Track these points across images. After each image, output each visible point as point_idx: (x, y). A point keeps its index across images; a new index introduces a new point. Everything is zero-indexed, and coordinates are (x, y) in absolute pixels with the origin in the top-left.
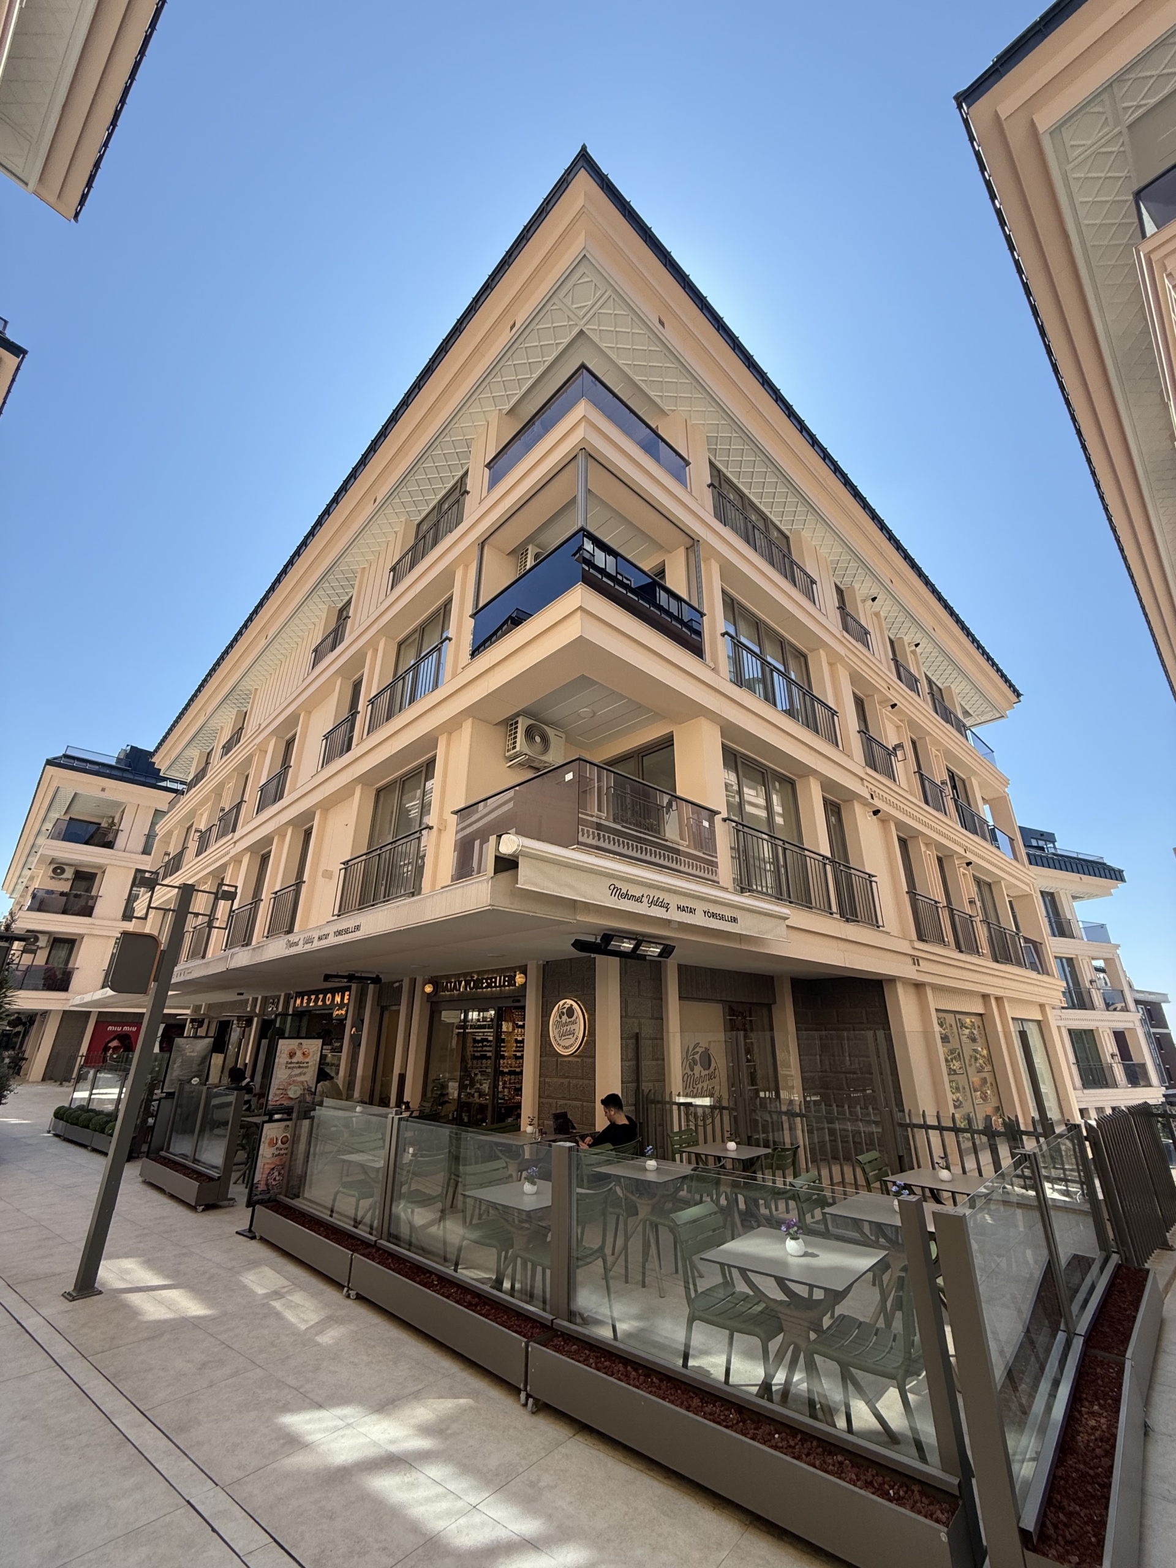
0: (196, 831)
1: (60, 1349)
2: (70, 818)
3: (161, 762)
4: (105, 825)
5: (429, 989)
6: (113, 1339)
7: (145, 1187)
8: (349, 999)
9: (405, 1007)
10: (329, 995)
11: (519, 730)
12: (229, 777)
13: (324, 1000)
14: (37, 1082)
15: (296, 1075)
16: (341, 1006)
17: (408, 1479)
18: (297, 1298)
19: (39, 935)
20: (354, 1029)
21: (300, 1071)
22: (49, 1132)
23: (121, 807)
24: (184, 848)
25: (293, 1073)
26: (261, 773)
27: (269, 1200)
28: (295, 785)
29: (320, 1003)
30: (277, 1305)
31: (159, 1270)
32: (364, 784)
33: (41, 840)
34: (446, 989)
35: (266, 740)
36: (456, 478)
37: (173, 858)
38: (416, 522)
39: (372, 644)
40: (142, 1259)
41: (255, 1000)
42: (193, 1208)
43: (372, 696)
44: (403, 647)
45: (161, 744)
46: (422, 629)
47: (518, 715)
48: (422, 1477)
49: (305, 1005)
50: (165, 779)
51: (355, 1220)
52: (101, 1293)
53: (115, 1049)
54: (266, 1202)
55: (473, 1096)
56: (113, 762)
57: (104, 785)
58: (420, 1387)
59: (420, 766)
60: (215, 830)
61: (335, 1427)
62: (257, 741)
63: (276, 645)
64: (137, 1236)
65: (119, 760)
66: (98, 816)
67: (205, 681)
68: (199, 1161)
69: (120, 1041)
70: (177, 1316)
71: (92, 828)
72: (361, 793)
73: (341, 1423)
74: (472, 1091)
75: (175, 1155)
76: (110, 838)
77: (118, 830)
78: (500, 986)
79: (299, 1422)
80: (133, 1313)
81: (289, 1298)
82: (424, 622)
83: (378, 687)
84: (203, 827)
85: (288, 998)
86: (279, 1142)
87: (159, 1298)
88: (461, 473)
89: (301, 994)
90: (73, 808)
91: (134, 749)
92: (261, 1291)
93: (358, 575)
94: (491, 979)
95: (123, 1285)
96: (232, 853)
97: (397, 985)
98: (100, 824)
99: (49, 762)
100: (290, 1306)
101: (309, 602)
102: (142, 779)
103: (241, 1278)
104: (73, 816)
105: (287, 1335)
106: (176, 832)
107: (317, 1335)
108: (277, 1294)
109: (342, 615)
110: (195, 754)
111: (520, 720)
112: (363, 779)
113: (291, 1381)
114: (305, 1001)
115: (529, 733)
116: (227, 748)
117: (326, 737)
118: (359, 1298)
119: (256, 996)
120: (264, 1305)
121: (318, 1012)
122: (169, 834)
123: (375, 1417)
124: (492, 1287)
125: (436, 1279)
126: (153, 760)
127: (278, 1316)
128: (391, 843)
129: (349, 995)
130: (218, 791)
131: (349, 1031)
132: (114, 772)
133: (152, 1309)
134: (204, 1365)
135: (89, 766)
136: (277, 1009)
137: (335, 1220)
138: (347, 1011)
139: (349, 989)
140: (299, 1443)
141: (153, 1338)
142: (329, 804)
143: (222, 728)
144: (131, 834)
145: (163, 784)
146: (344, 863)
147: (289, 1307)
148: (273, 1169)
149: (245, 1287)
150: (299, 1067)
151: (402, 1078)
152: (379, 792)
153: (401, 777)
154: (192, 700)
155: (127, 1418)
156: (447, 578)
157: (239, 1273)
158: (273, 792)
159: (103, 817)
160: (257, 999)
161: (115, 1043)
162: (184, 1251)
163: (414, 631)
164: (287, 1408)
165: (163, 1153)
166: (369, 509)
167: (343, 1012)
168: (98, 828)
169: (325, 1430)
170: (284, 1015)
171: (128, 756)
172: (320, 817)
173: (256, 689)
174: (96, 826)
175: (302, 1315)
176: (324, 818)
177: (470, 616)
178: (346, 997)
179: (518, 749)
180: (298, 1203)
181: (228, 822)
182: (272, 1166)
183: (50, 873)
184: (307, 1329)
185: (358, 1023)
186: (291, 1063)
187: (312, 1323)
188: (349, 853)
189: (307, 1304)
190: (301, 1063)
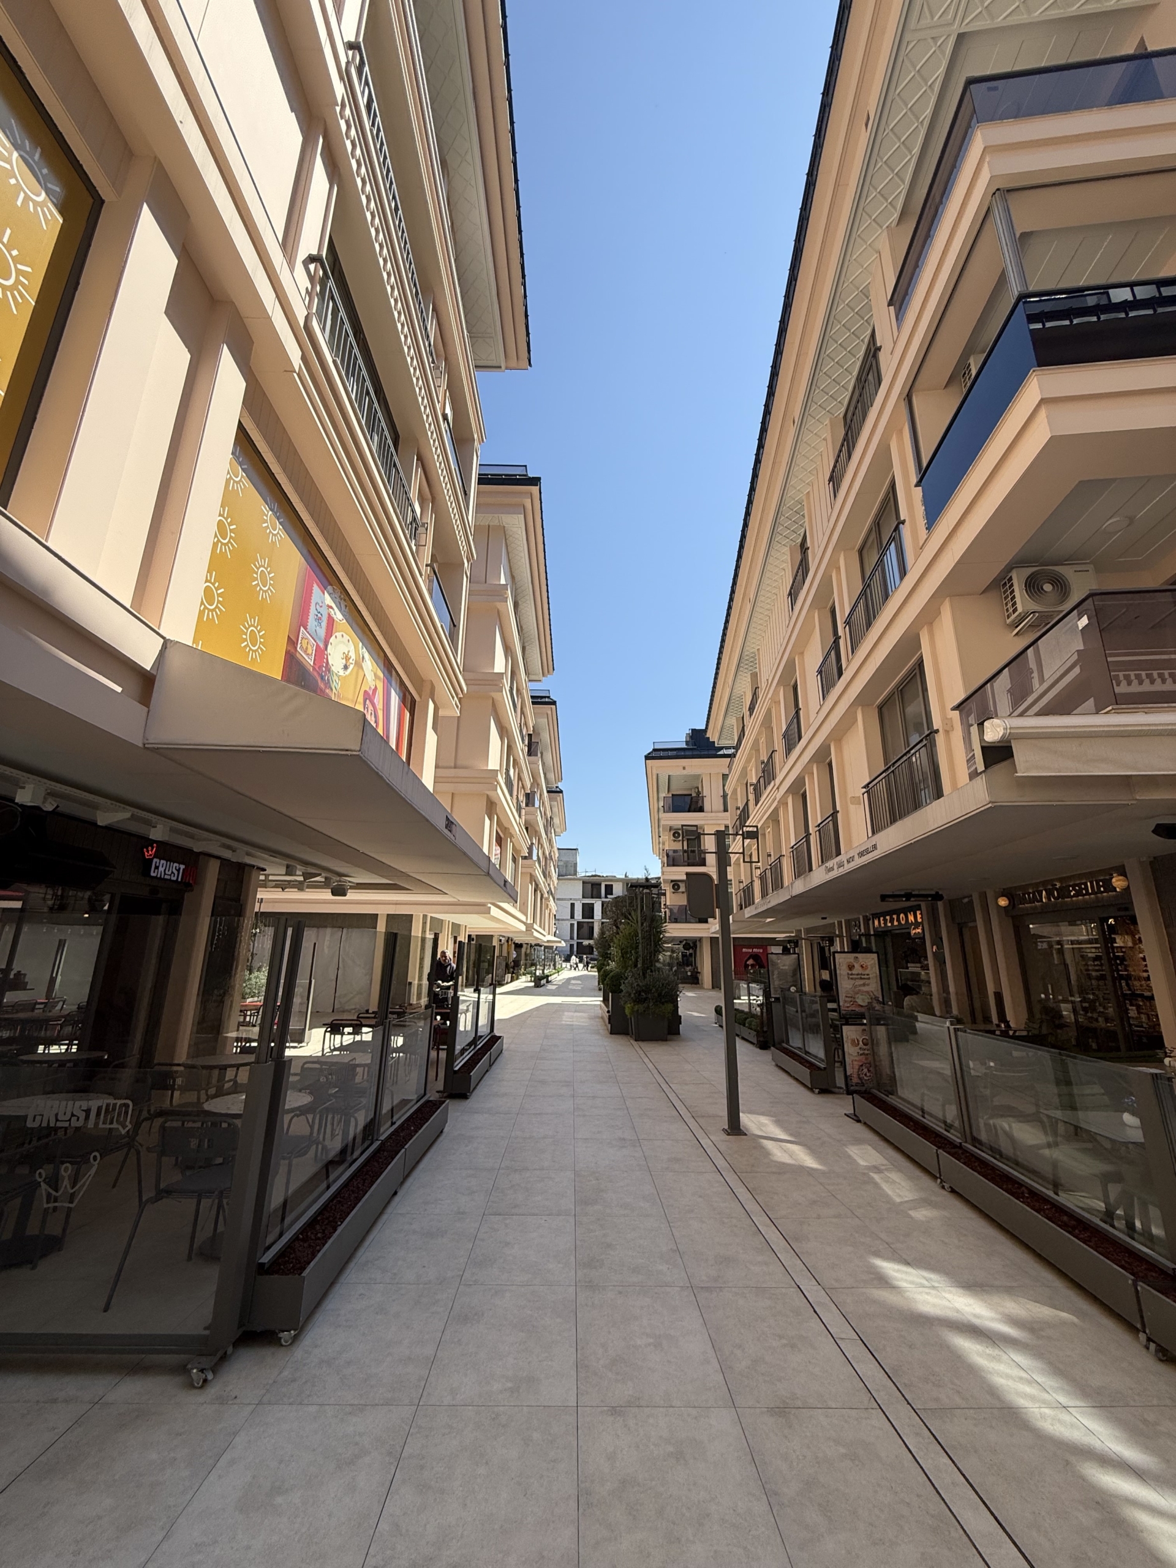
0: (751, 785)
1: (721, 1163)
2: (673, 795)
3: (713, 736)
4: (694, 795)
5: (1003, 902)
6: (753, 1166)
7: (776, 1069)
8: (922, 918)
9: (982, 922)
10: (902, 915)
11: (1016, 587)
12: (759, 733)
13: (898, 920)
14: (709, 989)
15: (860, 985)
16: (917, 924)
17: (989, 1351)
18: (894, 1176)
19: (680, 883)
20: (935, 947)
21: (862, 982)
22: (716, 1023)
23: (698, 777)
24: (748, 800)
25: (856, 983)
26: (781, 724)
27: (865, 1092)
28: (809, 721)
29: (896, 923)
30: (876, 1177)
31: (786, 1129)
32: (863, 706)
33: (662, 815)
34: (1023, 901)
35: (776, 692)
36: (866, 340)
37: (742, 810)
38: (842, 415)
39: (833, 564)
40: (774, 1119)
41: (840, 923)
42: (811, 1090)
43: (847, 615)
44: (865, 552)
45: (708, 722)
46: (877, 524)
47: (1009, 568)
48: (1005, 1357)
49: (883, 925)
50: (721, 748)
51: (945, 1122)
52: (746, 1135)
53: (752, 966)
54: (862, 1093)
55: (1097, 1020)
56: (684, 746)
57: (684, 765)
58: (1014, 1284)
59: (912, 670)
60: (762, 780)
61: (921, 1283)
62: (770, 696)
63: (758, 604)
64: (771, 1103)
65: (687, 743)
66: (688, 789)
67: (719, 659)
68: (809, 1053)
69: (754, 960)
70: (797, 1163)
71: (688, 799)
72: (863, 716)
73: (926, 1283)
74: (1095, 1015)
75: (795, 1048)
76: (700, 804)
77: (703, 797)
78: (1093, 893)
79: (890, 1268)
80: (767, 1153)
81: (888, 1175)
82: (877, 515)
83: (850, 604)
84: (754, 781)
85: (867, 920)
86: (861, 1043)
87: (784, 1148)
88: (869, 332)
89: (877, 916)
90: (672, 787)
91: (693, 730)
92: (862, 1163)
93: (805, 503)
94: (1079, 885)
95: (760, 1133)
96: (779, 797)
97: (966, 900)
98: (691, 795)
99: (647, 757)
100: (887, 1180)
101: (772, 552)
102: (706, 753)
103: (847, 1149)
104: (675, 793)
105: (883, 1202)
106: (739, 790)
107: (910, 1209)
108: (877, 1169)
109: (804, 548)
110: (732, 721)
111: (1014, 575)
112: (861, 700)
113: (883, 1236)
114: (882, 922)
115: (1033, 586)
116: (751, 709)
117: (820, 672)
118: (953, 1191)
119: (839, 920)
120: (864, 1174)
121: (897, 932)
122: (735, 791)
123: (960, 1291)
124: (1101, 1220)
125: (1026, 1191)
126: (707, 736)
127: (876, 1185)
128: (905, 754)
129: (921, 914)
130: (756, 746)
131: (930, 949)
132: (688, 753)
133: (779, 1154)
134: (814, 1202)
135: (670, 753)
136: (860, 930)
137: (927, 1121)
138: (923, 929)
139: (919, 908)
140: (887, 1282)
141: (779, 1173)
142: (839, 733)
143: (745, 693)
144: (712, 798)
145: (721, 753)
146: (864, 787)
147: (887, 1182)
148: (862, 1066)
149: (849, 1156)
150: (861, 978)
151: (999, 996)
152: (880, 708)
153: (897, 687)
154: (716, 678)
155: (760, 1220)
156: (883, 456)
157: (845, 1145)
158: (793, 736)
159: (691, 789)
160: (841, 922)
161: (750, 962)
162: (804, 1119)
163: (870, 531)
164: (877, 1254)
165: (785, 1045)
166: (792, 431)
167: (919, 930)
168: (692, 798)
169: (912, 1282)
170: (867, 935)
171: (691, 737)
172: (835, 748)
173: (758, 650)
174: (690, 797)
175: (897, 1191)
176: (840, 749)
177: (916, 486)
178: (919, 916)
179: (1020, 610)
180: (892, 1100)
181: (768, 773)
182: (861, 1064)
183: (672, 838)
184: (901, 1202)
185: (938, 941)
186: (852, 974)
187: (906, 1199)
188: (868, 777)
189: (903, 1184)
190: (861, 974)
